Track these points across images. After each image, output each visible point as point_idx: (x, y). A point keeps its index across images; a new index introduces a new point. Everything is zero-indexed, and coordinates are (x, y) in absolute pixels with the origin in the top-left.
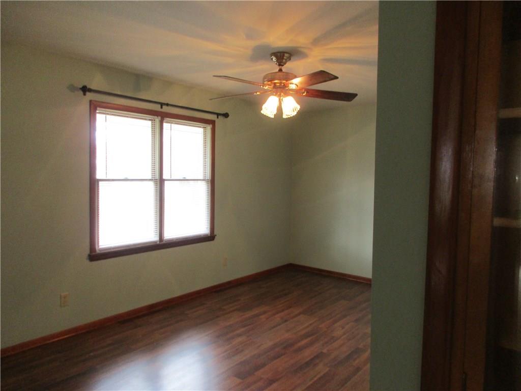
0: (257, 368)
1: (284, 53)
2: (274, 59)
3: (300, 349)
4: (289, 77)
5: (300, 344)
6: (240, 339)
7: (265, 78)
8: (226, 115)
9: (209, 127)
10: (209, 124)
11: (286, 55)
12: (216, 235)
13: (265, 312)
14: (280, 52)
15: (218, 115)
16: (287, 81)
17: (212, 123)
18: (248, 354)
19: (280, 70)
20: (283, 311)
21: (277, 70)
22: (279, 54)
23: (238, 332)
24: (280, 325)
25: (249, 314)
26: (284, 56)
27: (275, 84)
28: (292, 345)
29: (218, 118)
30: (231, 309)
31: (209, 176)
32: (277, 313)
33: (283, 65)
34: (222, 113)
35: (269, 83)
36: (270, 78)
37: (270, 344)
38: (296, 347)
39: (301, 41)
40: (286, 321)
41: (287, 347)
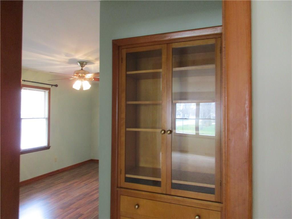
0: (71, 204)
1: (83, 62)
2: (79, 64)
3: (92, 195)
4: (86, 72)
5: (93, 193)
6: (63, 194)
7: (74, 72)
8: (56, 86)
9: (47, 92)
10: (47, 90)
11: (84, 63)
12: (50, 146)
13: (76, 182)
14: (82, 62)
15: (52, 85)
16: (85, 74)
17: (49, 89)
18: (67, 200)
19: (82, 69)
20: (86, 180)
21: (80, 69)
22: (81, 63)
23: (62, 191)
24: (83, 186)
25: (69, 184)
26: (83, 63)
27: (79, 75)
28: (88, 194)
29: (52, 87)
30: (59, 182)
31: (47, 116)
32: (83, 182)
33: (83, 67)
34: (54, 84)
35: (77, 75)
36: (77, 73)
37: (78, 195)
38: (90, 194)
39: (90, 58)
40: (87, 185)
41: (86, 195)
